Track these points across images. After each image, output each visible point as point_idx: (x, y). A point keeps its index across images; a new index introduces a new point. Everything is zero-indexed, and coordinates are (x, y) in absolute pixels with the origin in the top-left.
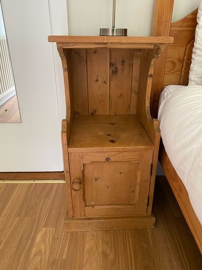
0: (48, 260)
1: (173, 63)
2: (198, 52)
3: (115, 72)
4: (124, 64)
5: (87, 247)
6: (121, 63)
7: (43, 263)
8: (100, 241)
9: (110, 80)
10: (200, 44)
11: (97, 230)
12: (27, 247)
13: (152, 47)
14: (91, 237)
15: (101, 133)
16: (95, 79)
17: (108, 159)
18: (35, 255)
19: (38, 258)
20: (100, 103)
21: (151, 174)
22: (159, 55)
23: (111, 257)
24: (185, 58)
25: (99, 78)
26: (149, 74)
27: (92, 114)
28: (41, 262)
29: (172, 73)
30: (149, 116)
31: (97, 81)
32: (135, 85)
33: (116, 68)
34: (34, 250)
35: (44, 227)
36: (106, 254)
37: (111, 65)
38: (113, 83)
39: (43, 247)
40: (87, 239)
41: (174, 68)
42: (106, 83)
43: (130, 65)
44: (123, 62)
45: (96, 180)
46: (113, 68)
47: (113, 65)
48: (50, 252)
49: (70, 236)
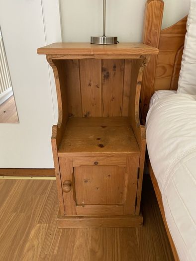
0: (40, 255)
1: (164, 68)
2: (186, 59)
3: (107, 77)
4: (116, 69)
5: (77, 243)
6: (113, 68)
7: (35, 257)
8: (90, 239)
9: (102, 84)
11: (87, 227)
12: (21, 242)
13: (138, 58)
14: (81, 234)
15: (91, 137)
16: (88, 84)
17: (96, 163)
18: (28, 250)
19: (31, 253)
20: (93, 106)
21: (138, 177)
22: (146, 65)
24: (176, 63)
25: (92, 82)
26: (138, 81)
27: (86, 116)
28: (33, 257)
29: (162, 78)
30: (138, 121)
31: (90, 85)
32: (126, 89)
33: (108, 73)
34: (28, 245)
35: (38, 223)
36: (94, 251)
37: (103, 70)
38: (105, 87)
39: (36, 243)
40: (78, 236)
41: (164, 73)
42: (98, 87)
43: (121, 70)
44: (115, 67)
45: (86, 181)
46: (105, 73)
47: (105, 70)
48: (42, 248)
49: (62, 233)
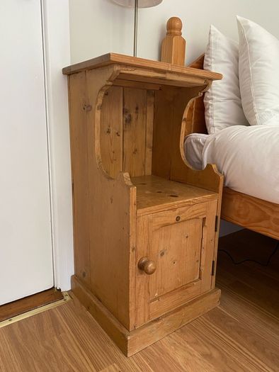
3: (128, 121)
4: (139, 111)
6: (135, 111)
9: (124, 131)
10: (217, 90)
16: (106, 130)
17: (178, 218)
20: (112, 162)
21: (216, 231)
23: (215, 354)
24: (194, 106)
25: (111, 128)
31: (109, 132)
32: (150, 137)
33: (130, 116)
36: (207, 355)
37: (125, 111)
38: (127, 134)
42: (119, 135)
43: (143, 114)
44: (137, 109)
45: (162, 254)
46: (127, 116)
47: (127, 112)
